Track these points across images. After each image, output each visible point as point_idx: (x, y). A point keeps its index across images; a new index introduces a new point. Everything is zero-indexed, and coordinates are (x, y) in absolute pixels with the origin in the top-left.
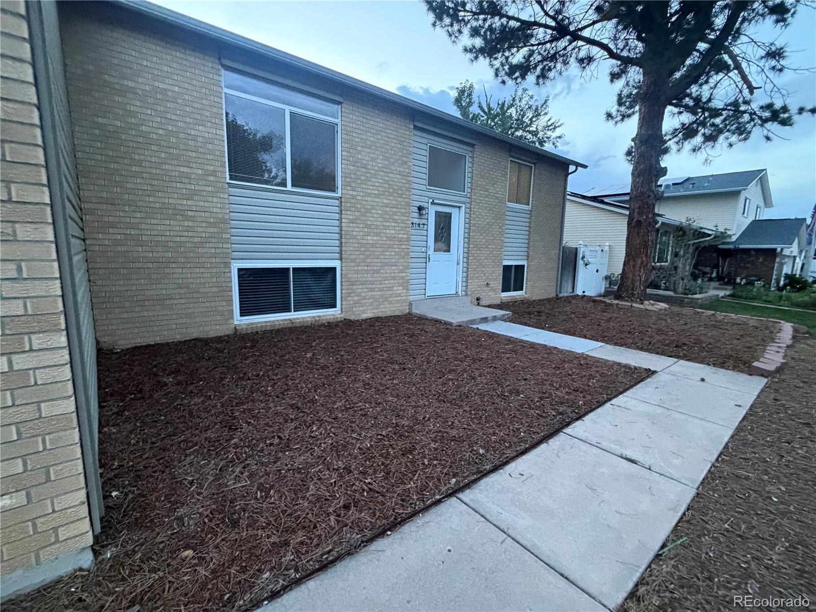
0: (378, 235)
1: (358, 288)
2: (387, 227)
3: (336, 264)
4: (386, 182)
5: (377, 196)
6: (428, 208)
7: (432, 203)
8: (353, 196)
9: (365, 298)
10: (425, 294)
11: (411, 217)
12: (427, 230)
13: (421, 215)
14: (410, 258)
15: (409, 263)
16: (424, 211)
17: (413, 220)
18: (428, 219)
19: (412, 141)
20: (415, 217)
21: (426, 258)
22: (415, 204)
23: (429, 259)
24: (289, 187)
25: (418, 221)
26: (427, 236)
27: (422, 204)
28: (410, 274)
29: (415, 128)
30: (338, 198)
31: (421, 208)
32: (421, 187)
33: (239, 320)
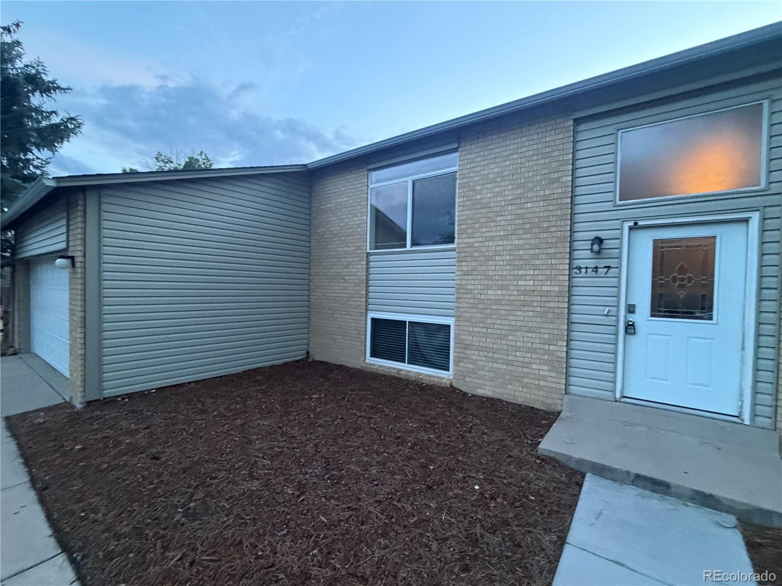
3: (450, 321)
4: (519, 217)
6: (620, 238)
7: (635, 227)
8: (470, 245)
9: (482, 368)
10: (614, 391)
11: (571, 259)
12: (619, 277)
13: (599, 252)
14: (570, 323)
15: (569, 331)
16: (607, 244)
17: (577, 263)
18: (619, 257)
19: (575, 142)
20: (584, 257)
21: (616, 326)
22: (585, 234)
23: (630, 328)
24: (408, 247)
25: (592, 263)
26: (618, 287)
27: (600, 234)
28: (569, 349)
29: (577, 122)
30: (453, 250)
31: (599, 241)
32: (601, 206)
33: (369, 359)
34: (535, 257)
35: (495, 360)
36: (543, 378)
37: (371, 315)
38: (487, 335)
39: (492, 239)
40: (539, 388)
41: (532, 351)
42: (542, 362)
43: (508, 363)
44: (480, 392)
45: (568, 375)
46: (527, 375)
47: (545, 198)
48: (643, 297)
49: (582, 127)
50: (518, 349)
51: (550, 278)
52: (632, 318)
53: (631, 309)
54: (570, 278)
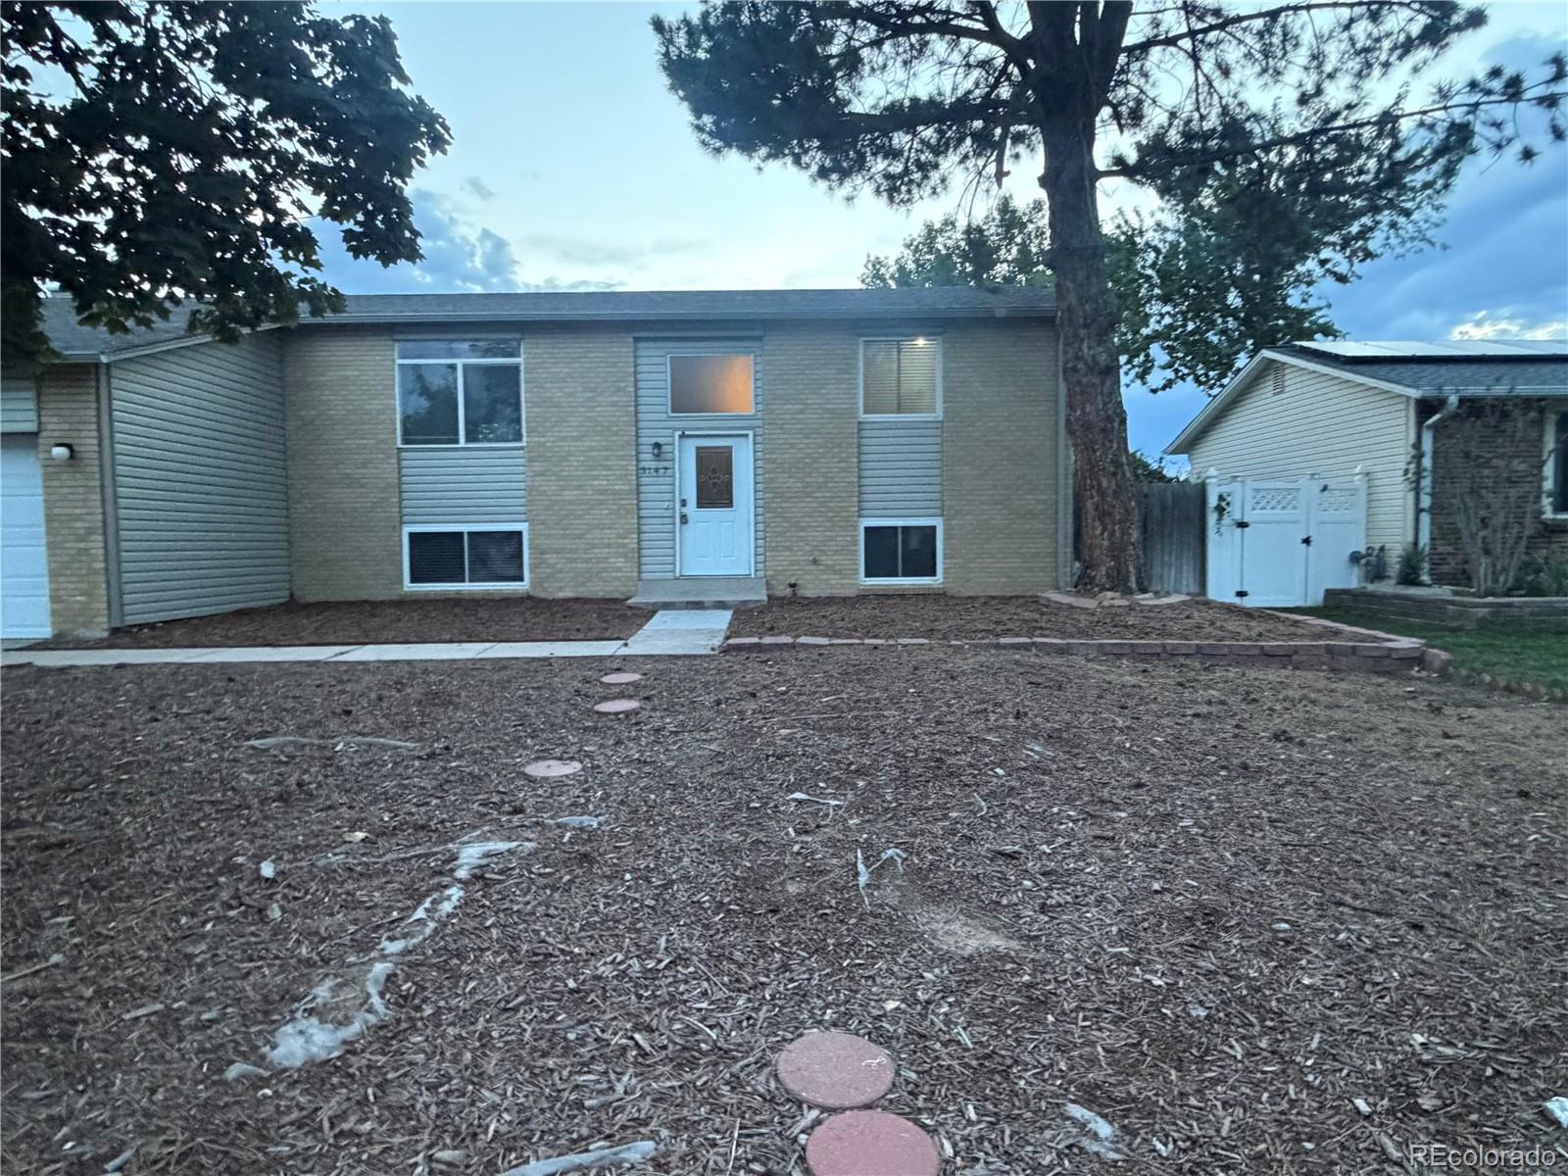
0: (579, 487)
1: (551, 558)
2: (595, 478)
3: (521, 527)
4: (590, 419)
5: (578, 438)
6: (673, 444)
7: (683, 436)
8: (540, 445)
9: (560, 571)
10: (674, 571)
11: (638, 461)
12: (673, 476)
13: (658, 455)
14: (640, 517)
15: (639, 524)
16: (665, 448)
17: (643, 464)
18: (673, 460)
19: (636, 357)
20: (648, 460)
21: (674, 517)
22: (647, 441)
23: (684, 519)
24: (462, 443)
25: (653, 465)
26: (673, 484)
27: (661, 440)
28: (640, 541)
29: (637, 340)
30: (522, 448)
31: (657, 446)
32: (657, 416)
33: (409, 586)
34: (607, 458)
35: (574, 561)
36: (619, 570)
37: (407, 529)
38: (564, 537)
39: (564, 439)
40: (618, 579)
41: (609, 546)
42: (618, 555)
43: (586, 561)
44: (561, 595)
45: (640, 565)
46: (604, 570)
47: (613, 404)
48: (691, 493)
49: (641, 345)
50: (595, 546)
51: (620, 478)
52: (685, 510)
53: (684, 503)
54: (638, 477)
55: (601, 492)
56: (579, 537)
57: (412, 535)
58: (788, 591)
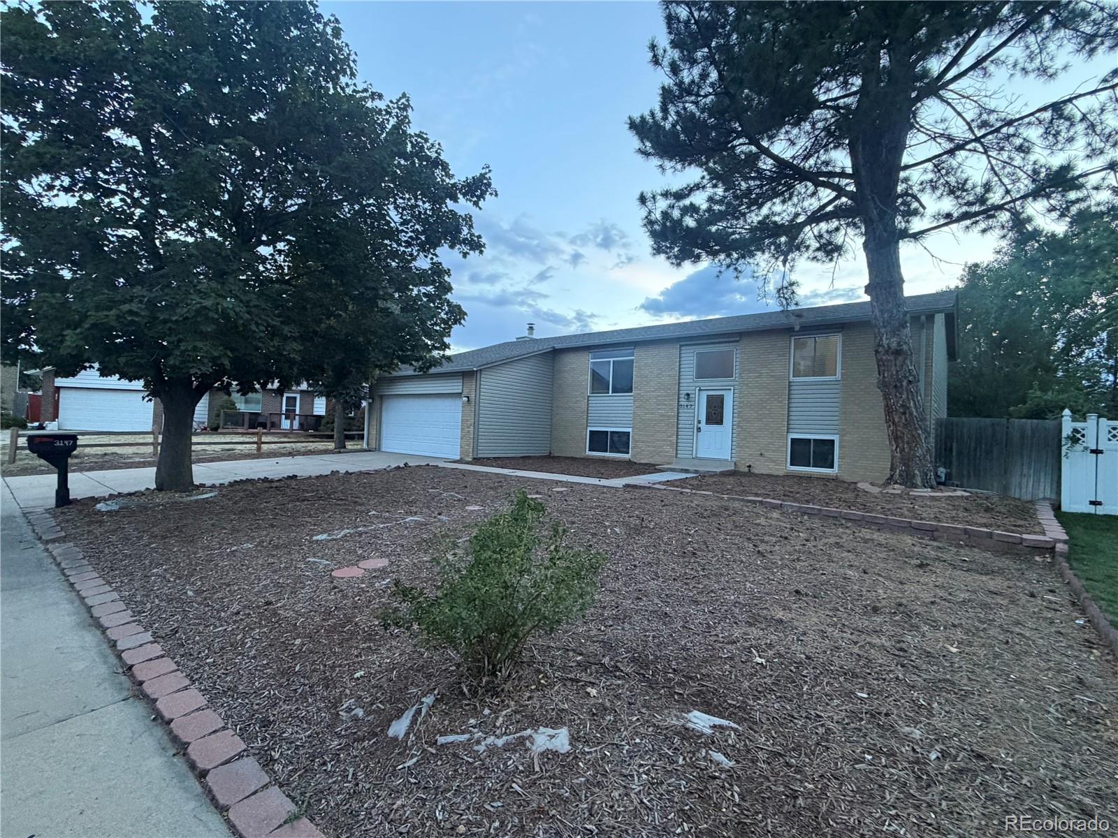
0: (652, 413)
1: (640, 444)
2: (659, 409)
3: (630, 430)
4: (659, 383)
5: (654, 391)
6: (696, 394)
7: (700, 390)
8: (638, 394)
9: (643, 450)
10: (692, 455)
11: (679, 401)
12: (695, 409)
13: (688, 399)
14: (678, 428)
15: (677, 431)
16: (691, 396)
17: (681, 403)
18: (695, 401)
19: (680, 354)
20: (683, 402)
21: (694, 429)
22: (683, 393)
23: (699, 429)
24: (610, 394)
25: (686, 403)
26: (694, 413)
27: (689, 392)
28: (677, 439)
29: (681, 346)
30: (632, 396)
31: (688, 395)
32: (689, 381)
33: (588, 453)
34: (665, 400)
35: (649, 446)
36: (668, 452)
37: (589, 429)
38: (646, 435)
39: (648, 392)
40: (666, 456)
41: (663, 441)
42: (668, 445)
43: (654, 447)
44: (642, 461)
45: (677, 450)
46: (662, 452)
47: (669, 376)
48: (703, 418)
49: (683, 348)
50: (658, 441)
51: (671, 409)
52: (700, 425)
53: (699, 422)
54: (678, 409)
55: (662, 415)
56: (652, 436)
57: (590, 431)
58: (746, 470)
